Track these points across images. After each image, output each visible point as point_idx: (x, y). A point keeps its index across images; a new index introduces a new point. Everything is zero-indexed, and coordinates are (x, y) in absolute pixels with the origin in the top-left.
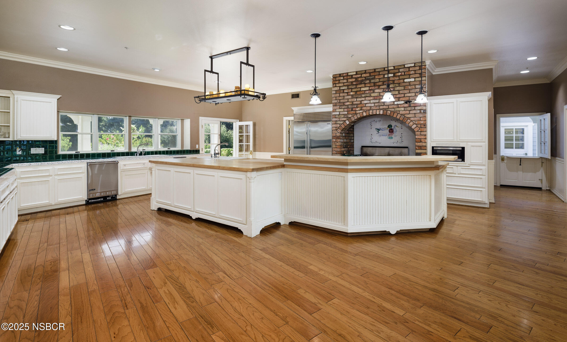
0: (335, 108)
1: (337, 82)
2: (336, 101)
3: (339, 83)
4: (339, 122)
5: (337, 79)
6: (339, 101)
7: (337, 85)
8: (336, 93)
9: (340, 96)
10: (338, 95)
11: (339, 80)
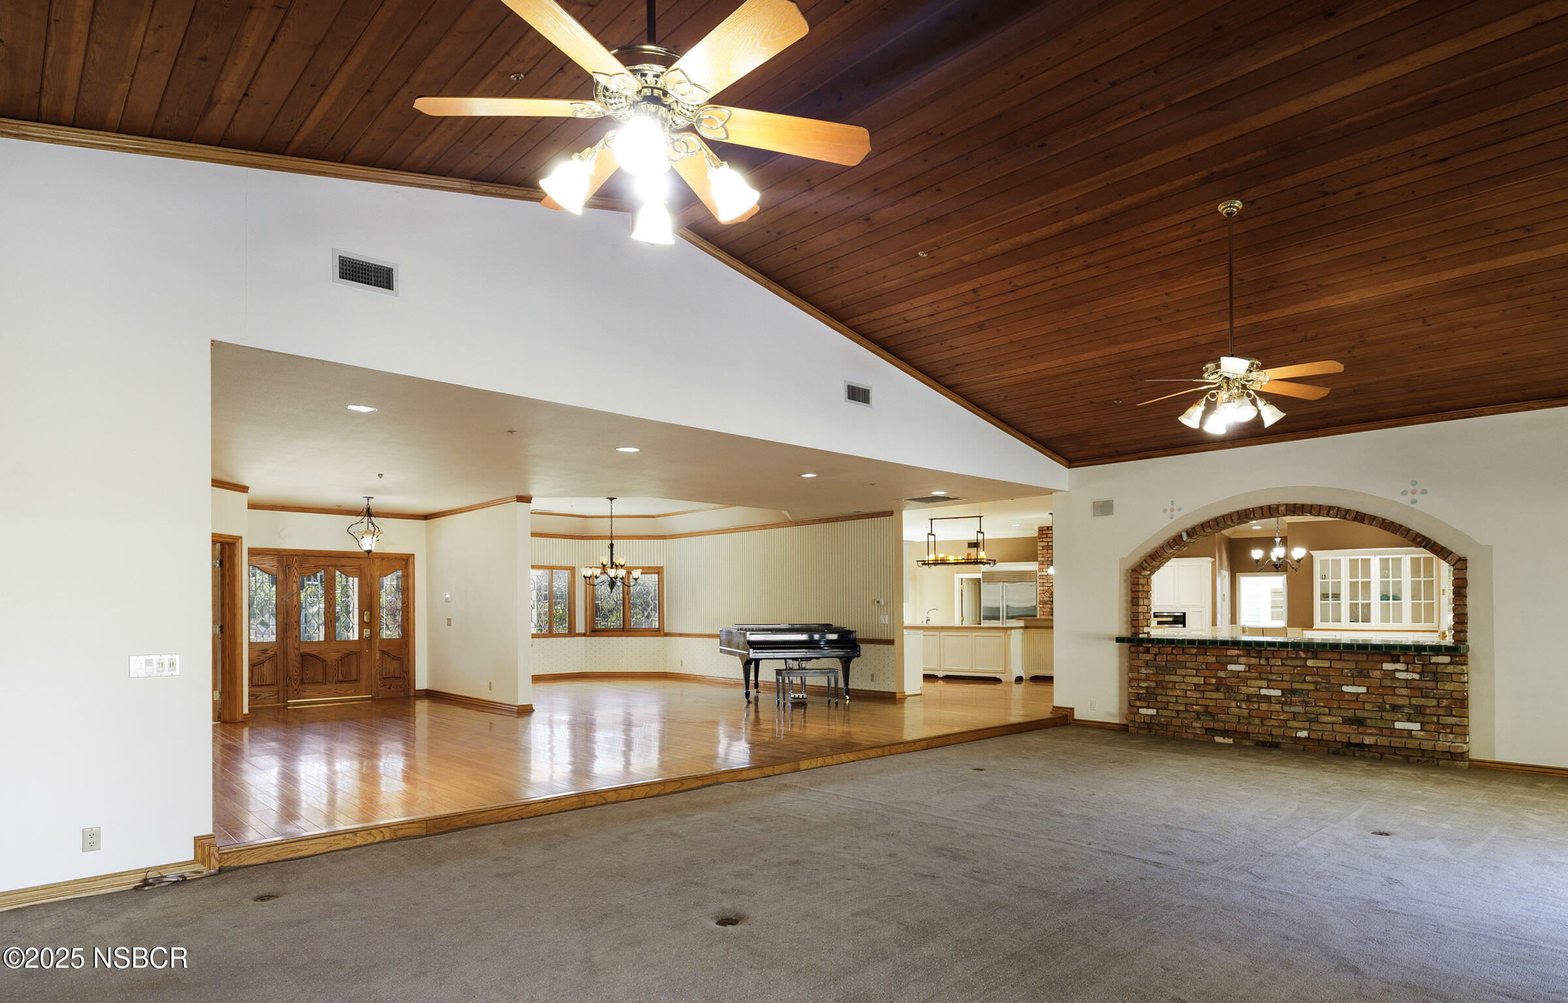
0: (1042, 566)
1: (1045, 536)
2: (1043, 559)
3: (1047, 537)
4: (1047, 585)
5: (1044, 532)
6: (1046, 559)
7: (1044, 540)
8: (1043, 549)
9: (1048, 553)
10: (1045, 551)
11: (1047, 534)
